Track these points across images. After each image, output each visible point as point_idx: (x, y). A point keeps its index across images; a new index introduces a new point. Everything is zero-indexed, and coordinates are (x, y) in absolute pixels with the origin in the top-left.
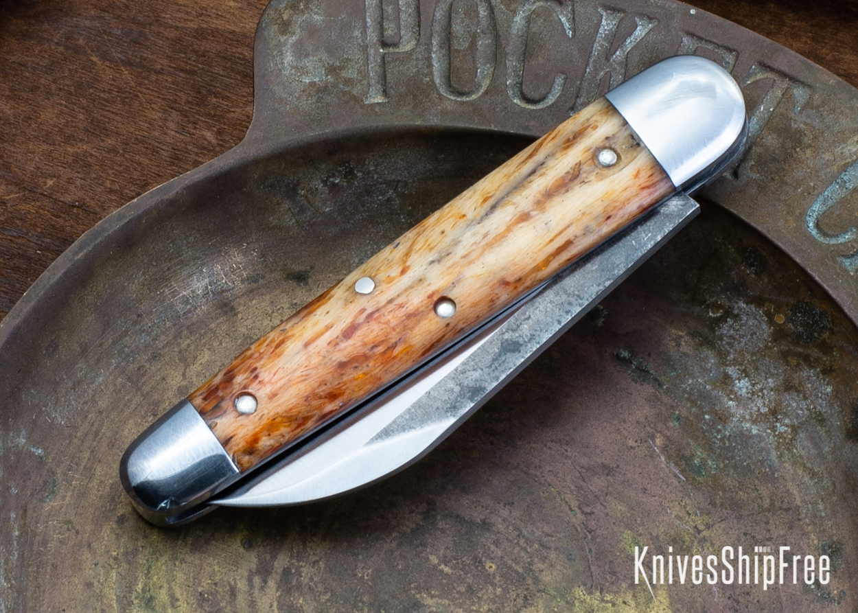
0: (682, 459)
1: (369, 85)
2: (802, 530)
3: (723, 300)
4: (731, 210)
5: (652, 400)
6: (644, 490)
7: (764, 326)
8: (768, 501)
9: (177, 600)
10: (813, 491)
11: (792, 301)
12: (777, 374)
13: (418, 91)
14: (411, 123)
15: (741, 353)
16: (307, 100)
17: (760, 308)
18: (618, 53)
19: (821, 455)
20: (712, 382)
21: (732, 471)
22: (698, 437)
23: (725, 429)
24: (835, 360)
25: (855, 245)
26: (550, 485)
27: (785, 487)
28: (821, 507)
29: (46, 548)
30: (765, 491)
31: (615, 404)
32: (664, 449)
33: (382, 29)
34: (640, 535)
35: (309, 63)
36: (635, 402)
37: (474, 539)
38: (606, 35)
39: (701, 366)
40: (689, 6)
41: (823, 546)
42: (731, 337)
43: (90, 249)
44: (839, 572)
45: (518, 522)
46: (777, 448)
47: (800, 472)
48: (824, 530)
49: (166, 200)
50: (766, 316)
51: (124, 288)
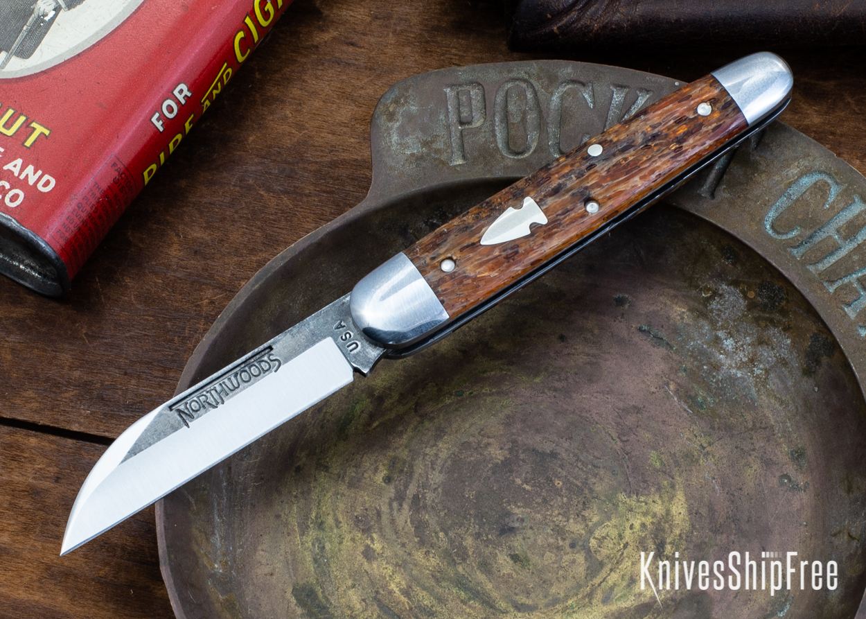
0: (689, 398)
1: (452, 152)
2: (776, 442)
3: (711, 285)
4: (711, 221)
5: (666, 359)
6: (664, 422)
7: (741, 301)
8: (751, 423)
9: (340, 522)
10: (783, 414)
11: (758, 281)
12: (752, 334)
13: (486, 154)
14: (483, 177)
15: (726, 321)
16: (409, 166)
17: (737, 288)
18: (626, 117)
19: (786, 388)
20: (708, 343)
21: (725, 404)
22: (700, 382)
23: (718, 375)
24: (791, 321)
25: (799, 239)
26: (597, 423)
27: (763, 412)
28: (789, 425)
29: (247, 492)
30: (748, 417)
31: (641, 362)
32: (676, 392)
33: (459, 113)
34: (663, 453)
35: (409, 140)
36: (654, 361)
37: (546, 466)
38: (617, 105)
39: (699, 332)
40: (674, 80)
41: (791, 452)
42: (719, 310)
43: (262, 281)
44: (804, 469)
45: (576, 451)
46: (756, 385)
47: (773, 401)
48: (792, 441)
49: (316, 243)
50: (742, 293)
51: (290, 307)
